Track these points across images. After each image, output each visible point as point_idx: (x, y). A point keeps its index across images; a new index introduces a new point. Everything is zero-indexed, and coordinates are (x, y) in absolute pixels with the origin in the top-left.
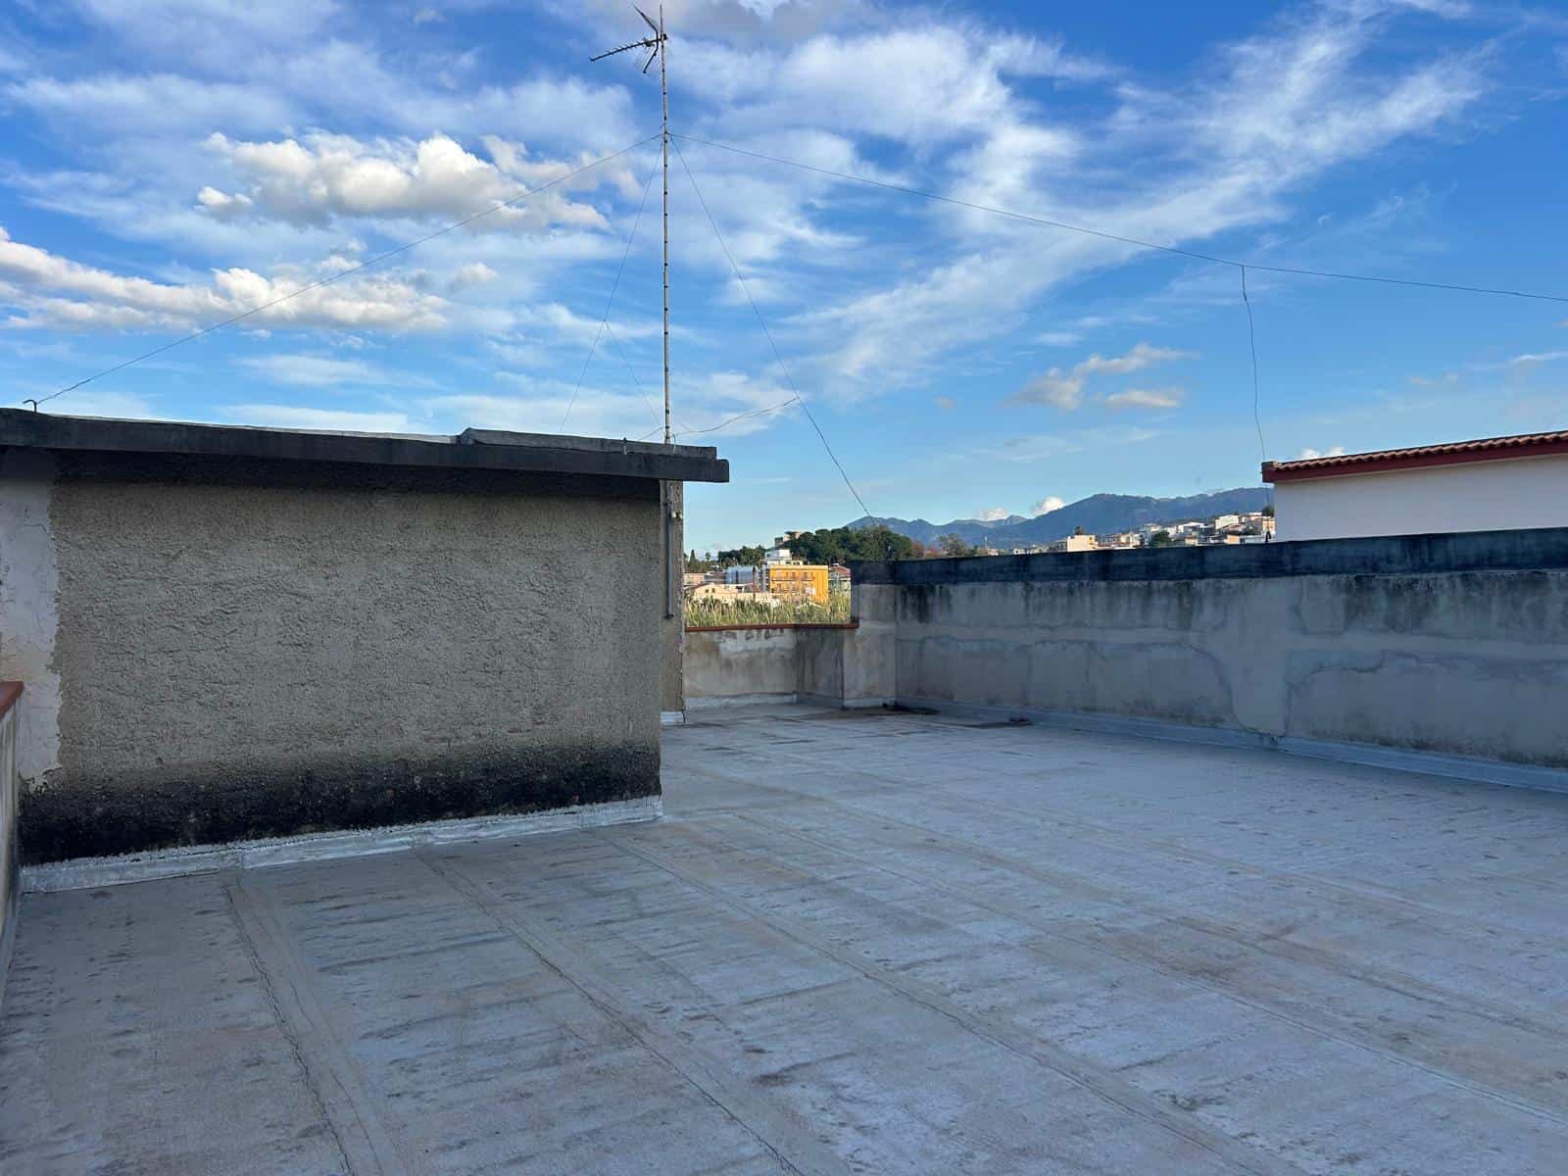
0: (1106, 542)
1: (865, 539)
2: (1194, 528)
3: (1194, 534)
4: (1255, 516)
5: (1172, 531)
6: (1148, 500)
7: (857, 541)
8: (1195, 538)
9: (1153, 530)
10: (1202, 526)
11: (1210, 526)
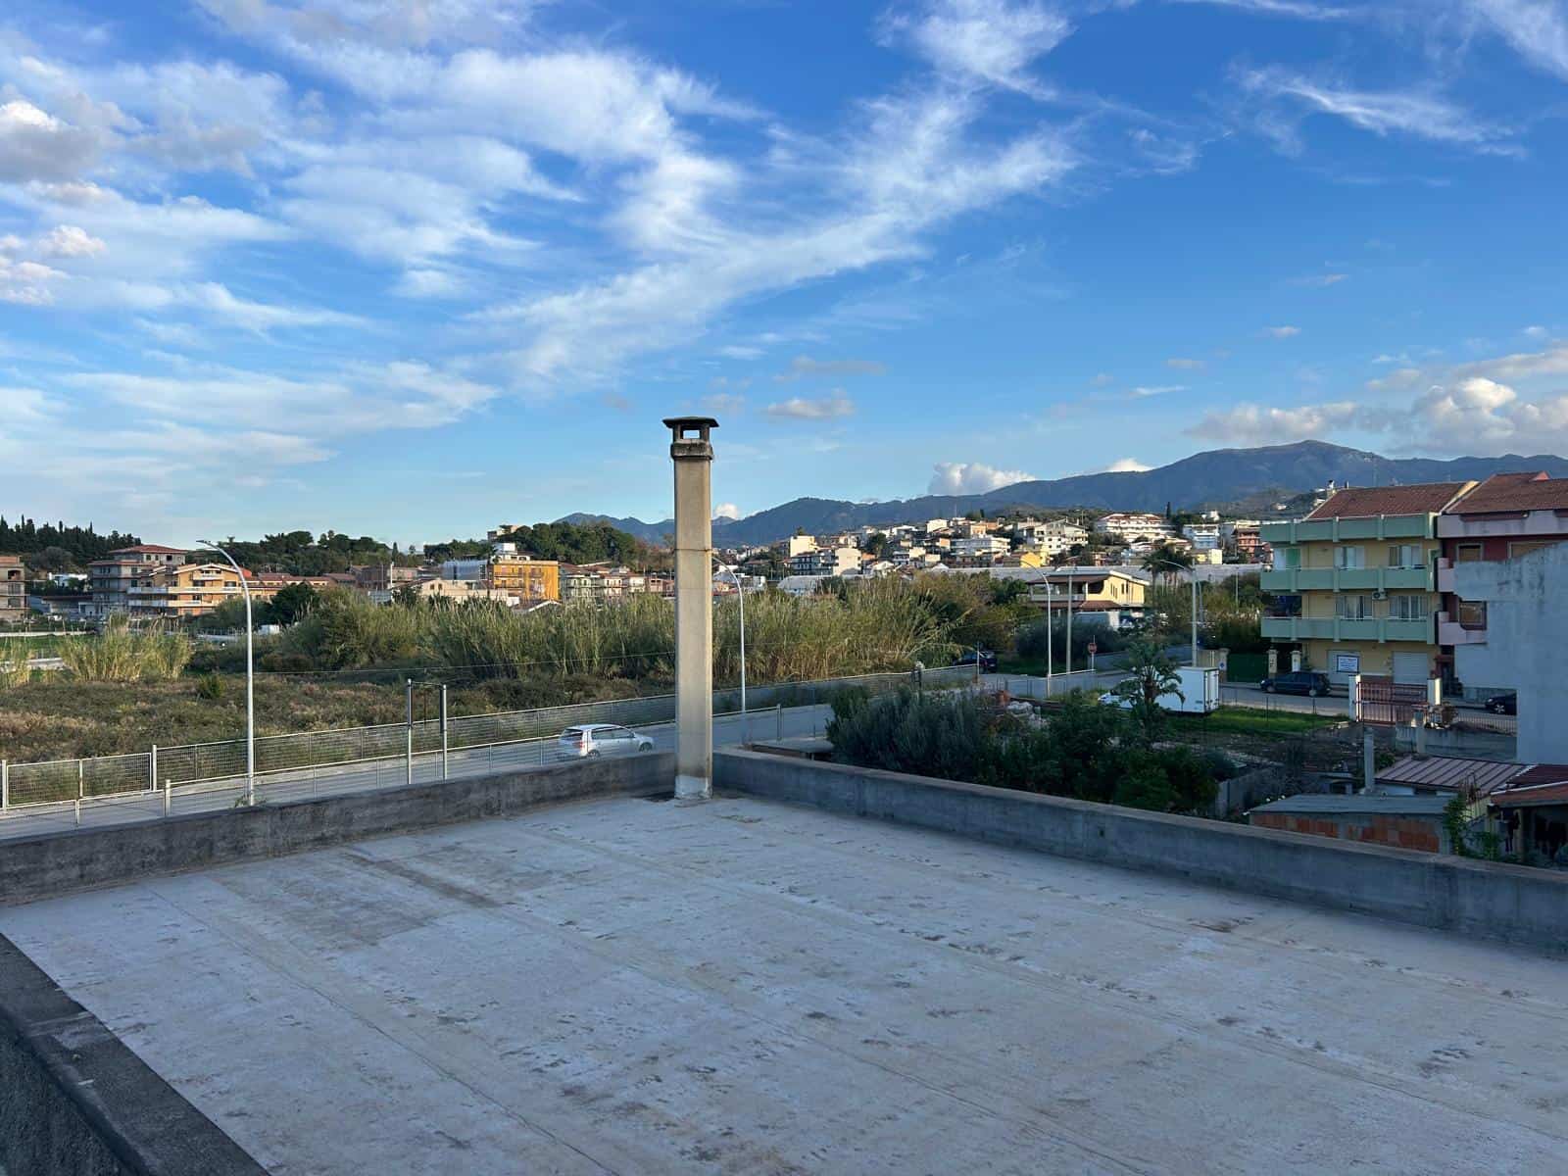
0: (826, 544)
1: (586, 535)
2: (907, 531)
3: (907, 537)
4: (961, 521)
5: (887, 533)
6: (848, 504)
7: (578, 537)
8: (908, 540)
9: (869, 532)
10: (914, 529)
11: (922, 529)
